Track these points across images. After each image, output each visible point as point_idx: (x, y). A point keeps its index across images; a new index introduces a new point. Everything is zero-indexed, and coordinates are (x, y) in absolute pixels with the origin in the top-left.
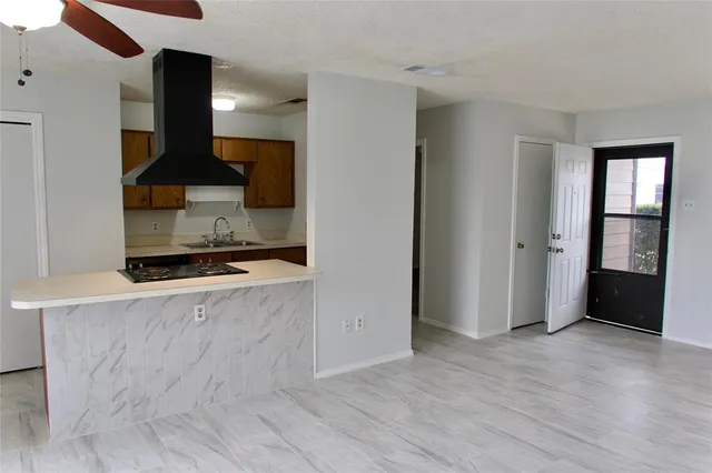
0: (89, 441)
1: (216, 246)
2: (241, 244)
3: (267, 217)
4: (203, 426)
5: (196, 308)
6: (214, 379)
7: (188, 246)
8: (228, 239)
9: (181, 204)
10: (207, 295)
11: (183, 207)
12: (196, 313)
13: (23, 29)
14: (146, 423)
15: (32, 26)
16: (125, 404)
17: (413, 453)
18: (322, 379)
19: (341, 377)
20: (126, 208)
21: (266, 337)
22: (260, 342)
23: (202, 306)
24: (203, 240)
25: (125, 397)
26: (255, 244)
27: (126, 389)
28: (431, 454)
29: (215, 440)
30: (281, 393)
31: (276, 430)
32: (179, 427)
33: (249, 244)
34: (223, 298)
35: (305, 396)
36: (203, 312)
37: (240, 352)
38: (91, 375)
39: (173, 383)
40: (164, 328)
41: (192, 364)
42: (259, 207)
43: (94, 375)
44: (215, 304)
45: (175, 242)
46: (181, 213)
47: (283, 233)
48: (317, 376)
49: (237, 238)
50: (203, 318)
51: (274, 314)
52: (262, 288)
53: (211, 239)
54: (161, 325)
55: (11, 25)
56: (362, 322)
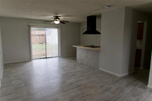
39: (84, 60)
41: (86, 58)
48: (100, 69)
51: (94, 55)
56: (108, 63)
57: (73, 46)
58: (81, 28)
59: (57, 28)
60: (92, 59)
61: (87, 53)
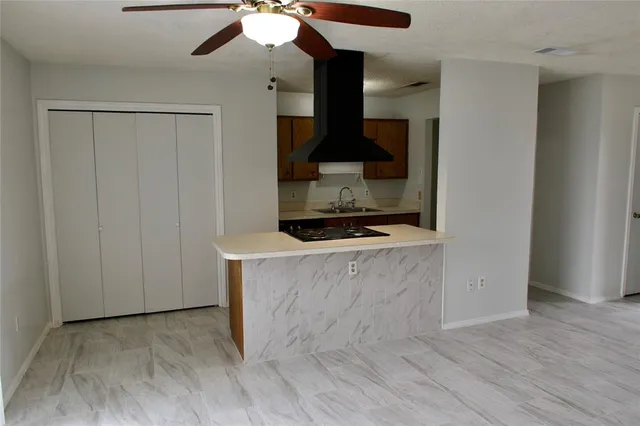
0: (273, 365)
1: (342, 211)
2: (361, 211)
3: (385, 187)
4: (358, 361)
5: (350, 263)
6: (362, 323)
7: (320, 211)
8: (350, 206)
9: (316, 176)
10: (358, 253)
11: (316, 179)
12: (350, 268)
13: (272, 46)
14: (313, 356)
15: (278, 43)
16: (296, 338)
17: (554, 401)
18: (449, 330)
19: (466, 329)
20: (279, 180)
22: (399, 295)
23: (355, 262)
24: (330, 207)
25: (297, 333)
26: (373, 210)
27: (298, 326)
28: (570, 403)
29: (372, 373)
30: (416, 340)
31: (421, 370)
32: (339, 361)
33: (368, 210)
34: (370, 257)
35: (438, 343)
36: (355, 268)
37: (383, 302)
38: (273, 315)
39: (331, 324)
40: (326, 279)
41: (346, 310)
42: (377, 178)
43: (276, 313)
44: (366, 260)
45: (308, 208)
46: (313, 184)
47: (396, 201)
48: (445, 327)
49: (357, 205)
50: (355, 273)
51: (410, 271)
52: (400, 249)
53: (337, 206)
54: (323, 277)
55: (264, 44)
58: (42, 107)
61: (354, 277)
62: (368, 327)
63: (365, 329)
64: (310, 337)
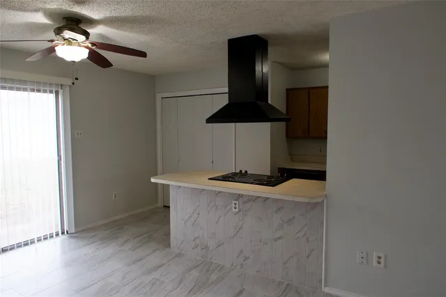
5: (233, 202)
6: (243, 253)
10: (240, 195)
12: (233, 206)
16: (198, 245)
21: (280, 238)
23: (237, 202)
25: (198, 242)
27: (199, 237)
34: (249, 200)
36: (237, 206)
37: (261, 242)
39: (220, 244)
40: (217, 209)
41: (231, 238)
43: (187, 223)
44: (245, 203)
50: (237, 210)
51: (286, 223)
54: (215, 207)
56: (382, 260)
57: (153, 180)
58: (159, 96)
59: (51, 92)
60: (276, 240)
61: (236, 213)
62: (248, 258)
63: (246, 258)
64: (207, 247)
